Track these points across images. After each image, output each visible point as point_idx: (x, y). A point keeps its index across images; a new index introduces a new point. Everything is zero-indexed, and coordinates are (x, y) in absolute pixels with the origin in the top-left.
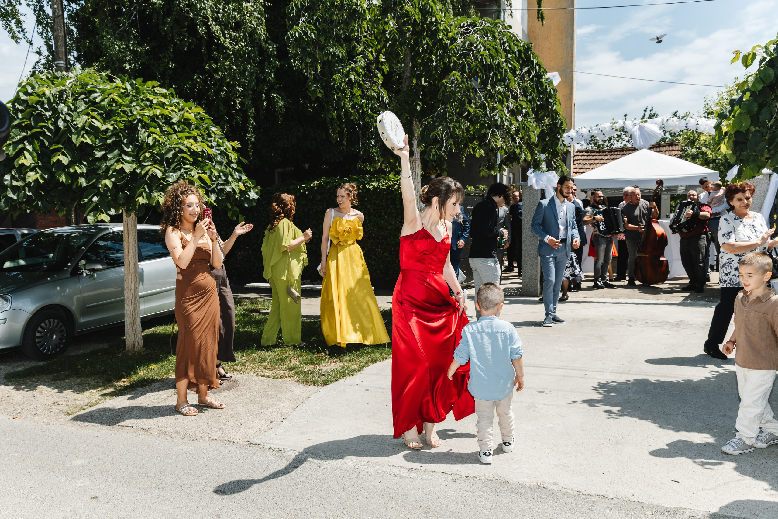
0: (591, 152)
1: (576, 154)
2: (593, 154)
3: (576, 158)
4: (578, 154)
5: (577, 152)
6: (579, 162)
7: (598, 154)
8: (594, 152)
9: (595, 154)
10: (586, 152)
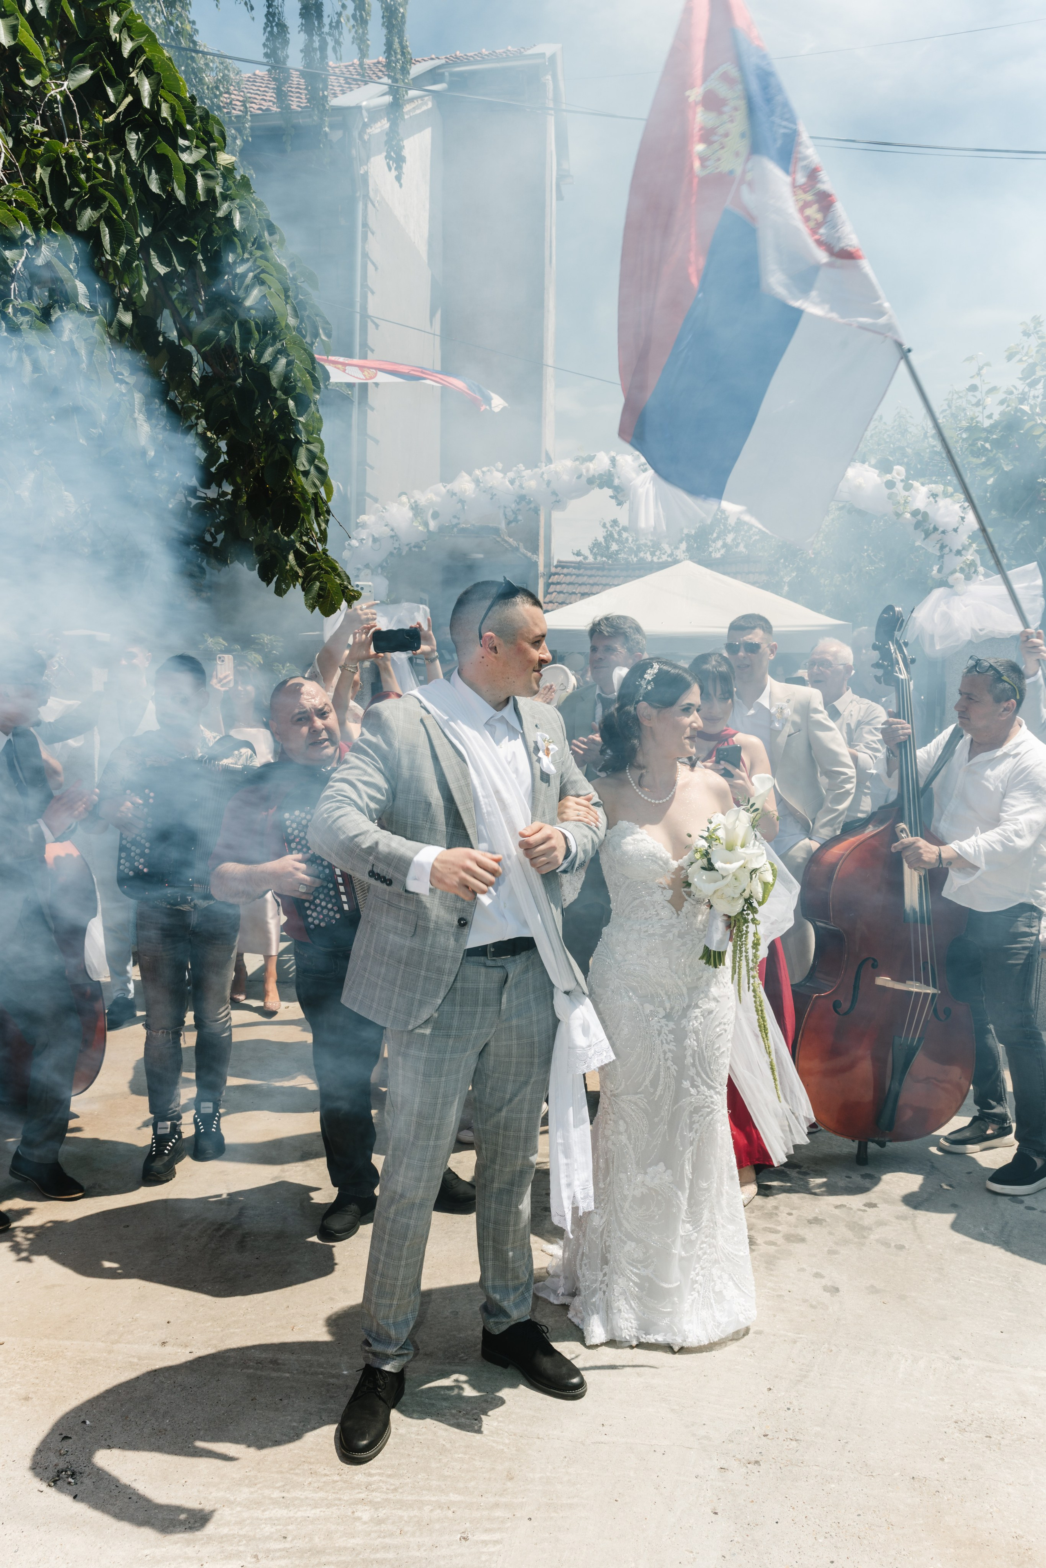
0: (586, 569)
1: (553, 570)
2: (589, 572)
3: (554, 579)
4: (559, 570)
5: (556, 567)
6: (558, 588)
7: (600, 573)
8: (592, 569)
9: (593, 572)
10: (574, 568)
